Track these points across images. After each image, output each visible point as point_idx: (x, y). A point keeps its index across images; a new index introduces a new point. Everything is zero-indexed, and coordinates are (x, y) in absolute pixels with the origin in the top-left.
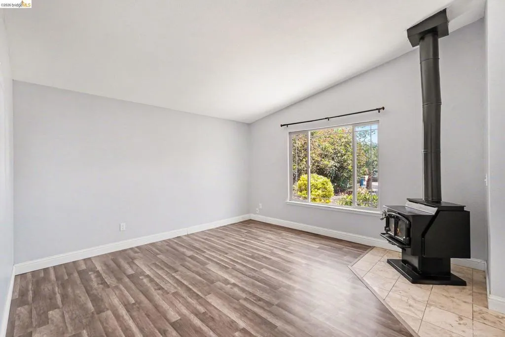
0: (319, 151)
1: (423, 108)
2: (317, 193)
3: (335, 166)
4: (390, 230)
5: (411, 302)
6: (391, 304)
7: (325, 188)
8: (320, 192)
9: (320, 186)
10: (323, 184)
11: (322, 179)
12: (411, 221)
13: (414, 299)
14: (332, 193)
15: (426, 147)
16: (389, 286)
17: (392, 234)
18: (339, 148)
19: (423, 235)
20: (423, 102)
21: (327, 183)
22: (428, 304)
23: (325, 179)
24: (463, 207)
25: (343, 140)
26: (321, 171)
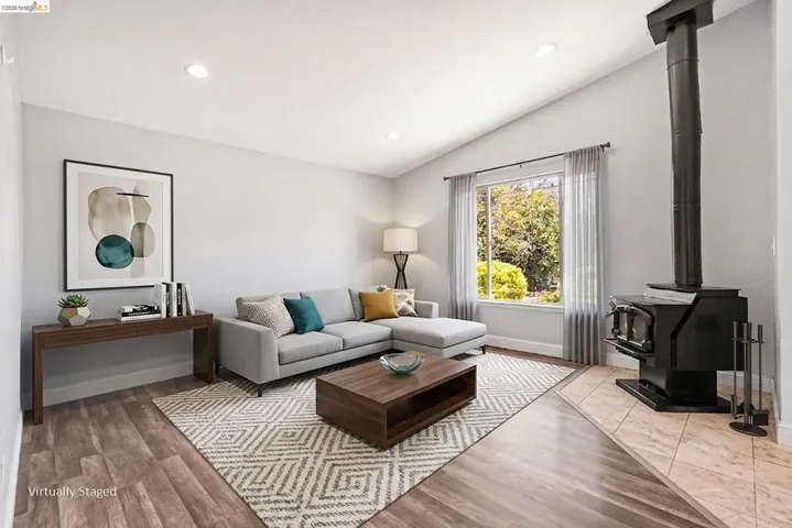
0: (503, 225)
1: (673, 139)
2: (501, 290)
3: (529, 250)
4: (620, 334)
5: (655, 436)
6: (623, 439)
7: (513, 282)
8: (505, 288)
9: (504, 278)
10: (510, 275)
11: (508, 268)
12: (655, 313)
13: (659, 431)
14: (525, 289)
15: (677, 201)
16: (619, 416)
17: (624, 338)
18: (535, 222)
19: (674, 336)
20: (673, 130)
21: (516, 273)
22: (682, 439)
23: (514, 267)
24: (737, 291)
25: (542, 208)
26: (505, 257)
